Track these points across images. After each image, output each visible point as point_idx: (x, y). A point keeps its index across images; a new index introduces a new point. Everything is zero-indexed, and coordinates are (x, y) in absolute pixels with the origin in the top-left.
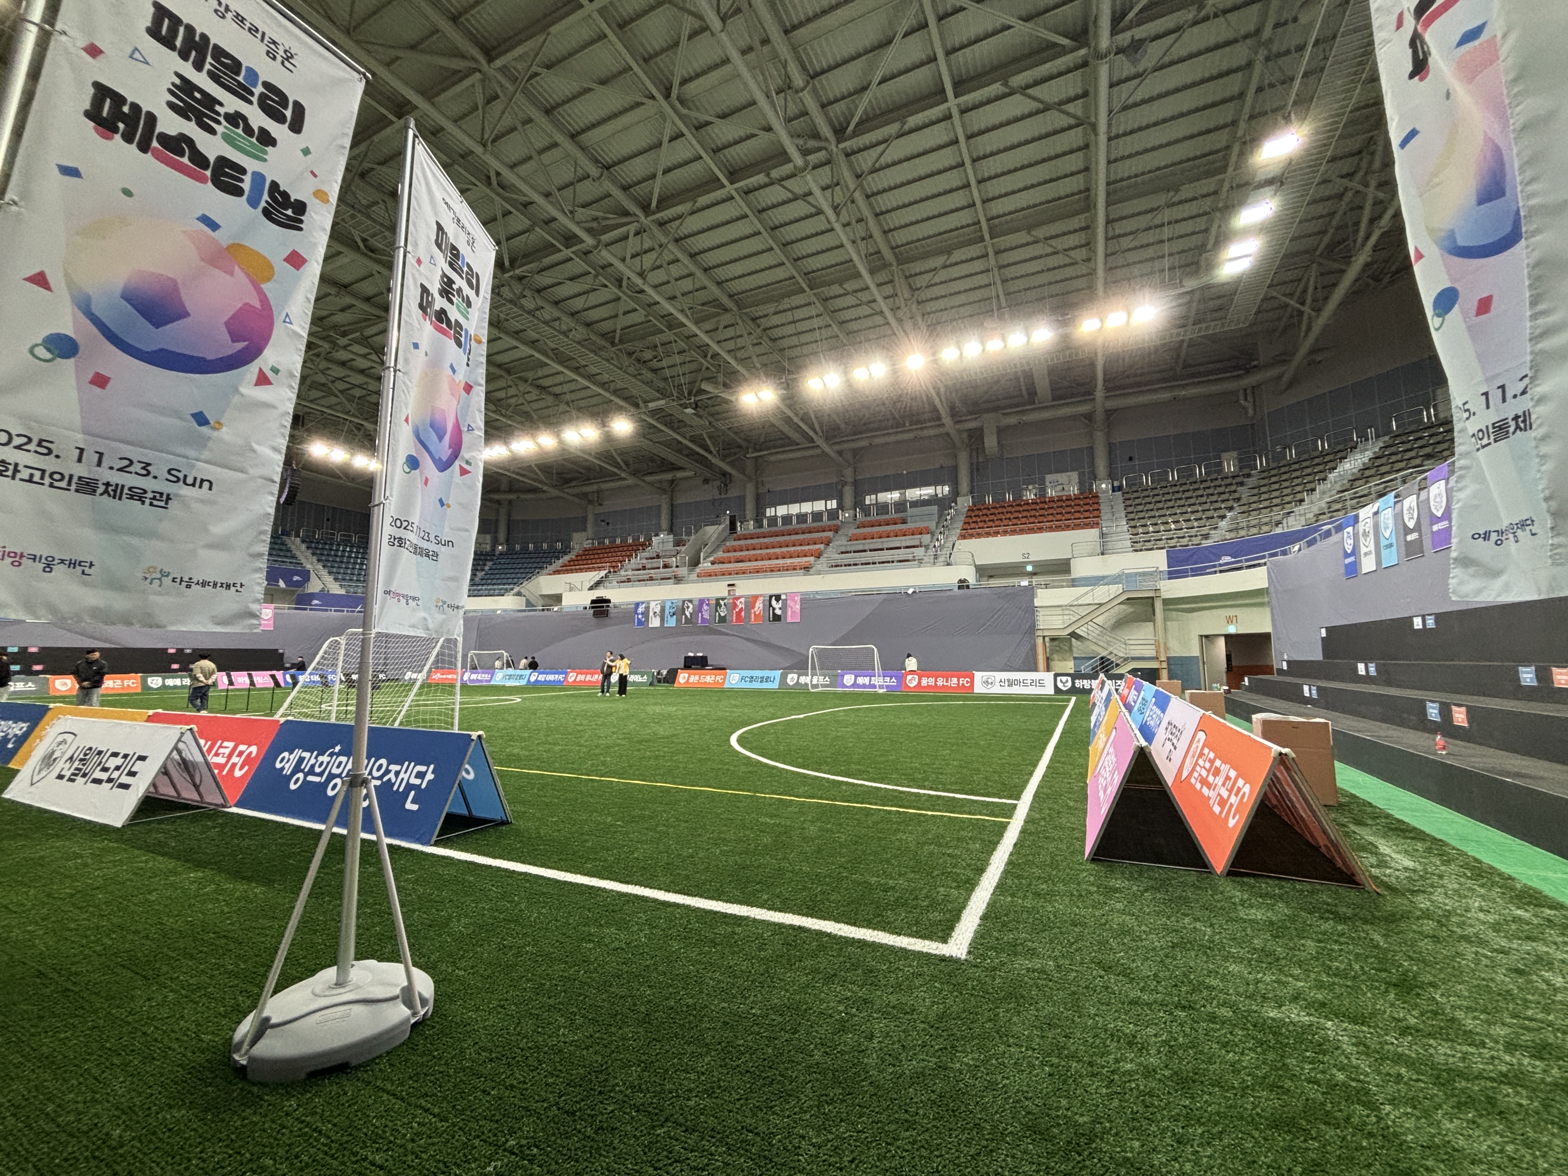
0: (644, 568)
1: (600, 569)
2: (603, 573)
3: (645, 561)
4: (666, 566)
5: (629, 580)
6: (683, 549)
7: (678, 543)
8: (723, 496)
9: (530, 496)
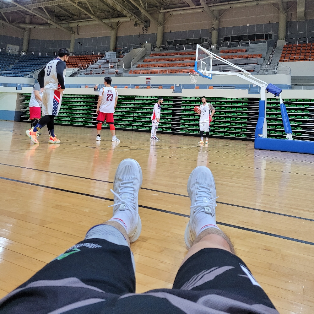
0: (100, 68)
1: (75, 67)
2: (77, 69)
3: (100, 64)
4: (112, 67)
5: (91, 73)
6: (121, 59)
7: (119, 56)
8: (145, 33)
9: (42, 27)
